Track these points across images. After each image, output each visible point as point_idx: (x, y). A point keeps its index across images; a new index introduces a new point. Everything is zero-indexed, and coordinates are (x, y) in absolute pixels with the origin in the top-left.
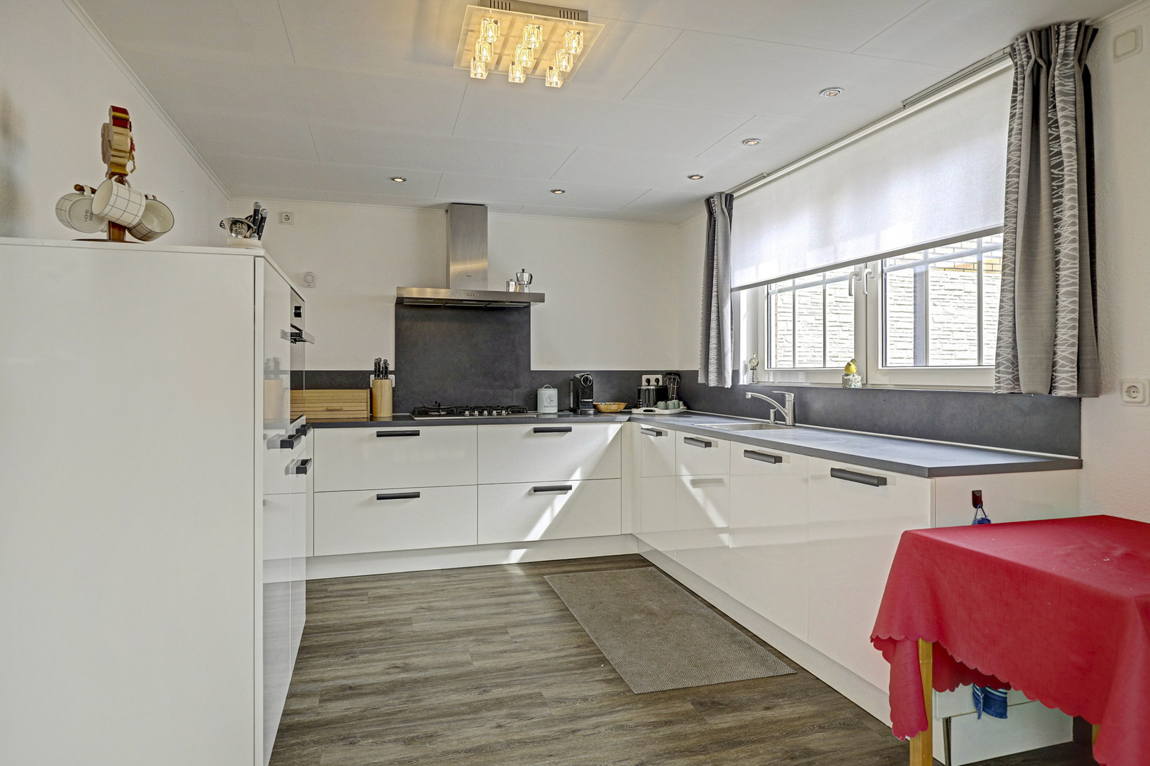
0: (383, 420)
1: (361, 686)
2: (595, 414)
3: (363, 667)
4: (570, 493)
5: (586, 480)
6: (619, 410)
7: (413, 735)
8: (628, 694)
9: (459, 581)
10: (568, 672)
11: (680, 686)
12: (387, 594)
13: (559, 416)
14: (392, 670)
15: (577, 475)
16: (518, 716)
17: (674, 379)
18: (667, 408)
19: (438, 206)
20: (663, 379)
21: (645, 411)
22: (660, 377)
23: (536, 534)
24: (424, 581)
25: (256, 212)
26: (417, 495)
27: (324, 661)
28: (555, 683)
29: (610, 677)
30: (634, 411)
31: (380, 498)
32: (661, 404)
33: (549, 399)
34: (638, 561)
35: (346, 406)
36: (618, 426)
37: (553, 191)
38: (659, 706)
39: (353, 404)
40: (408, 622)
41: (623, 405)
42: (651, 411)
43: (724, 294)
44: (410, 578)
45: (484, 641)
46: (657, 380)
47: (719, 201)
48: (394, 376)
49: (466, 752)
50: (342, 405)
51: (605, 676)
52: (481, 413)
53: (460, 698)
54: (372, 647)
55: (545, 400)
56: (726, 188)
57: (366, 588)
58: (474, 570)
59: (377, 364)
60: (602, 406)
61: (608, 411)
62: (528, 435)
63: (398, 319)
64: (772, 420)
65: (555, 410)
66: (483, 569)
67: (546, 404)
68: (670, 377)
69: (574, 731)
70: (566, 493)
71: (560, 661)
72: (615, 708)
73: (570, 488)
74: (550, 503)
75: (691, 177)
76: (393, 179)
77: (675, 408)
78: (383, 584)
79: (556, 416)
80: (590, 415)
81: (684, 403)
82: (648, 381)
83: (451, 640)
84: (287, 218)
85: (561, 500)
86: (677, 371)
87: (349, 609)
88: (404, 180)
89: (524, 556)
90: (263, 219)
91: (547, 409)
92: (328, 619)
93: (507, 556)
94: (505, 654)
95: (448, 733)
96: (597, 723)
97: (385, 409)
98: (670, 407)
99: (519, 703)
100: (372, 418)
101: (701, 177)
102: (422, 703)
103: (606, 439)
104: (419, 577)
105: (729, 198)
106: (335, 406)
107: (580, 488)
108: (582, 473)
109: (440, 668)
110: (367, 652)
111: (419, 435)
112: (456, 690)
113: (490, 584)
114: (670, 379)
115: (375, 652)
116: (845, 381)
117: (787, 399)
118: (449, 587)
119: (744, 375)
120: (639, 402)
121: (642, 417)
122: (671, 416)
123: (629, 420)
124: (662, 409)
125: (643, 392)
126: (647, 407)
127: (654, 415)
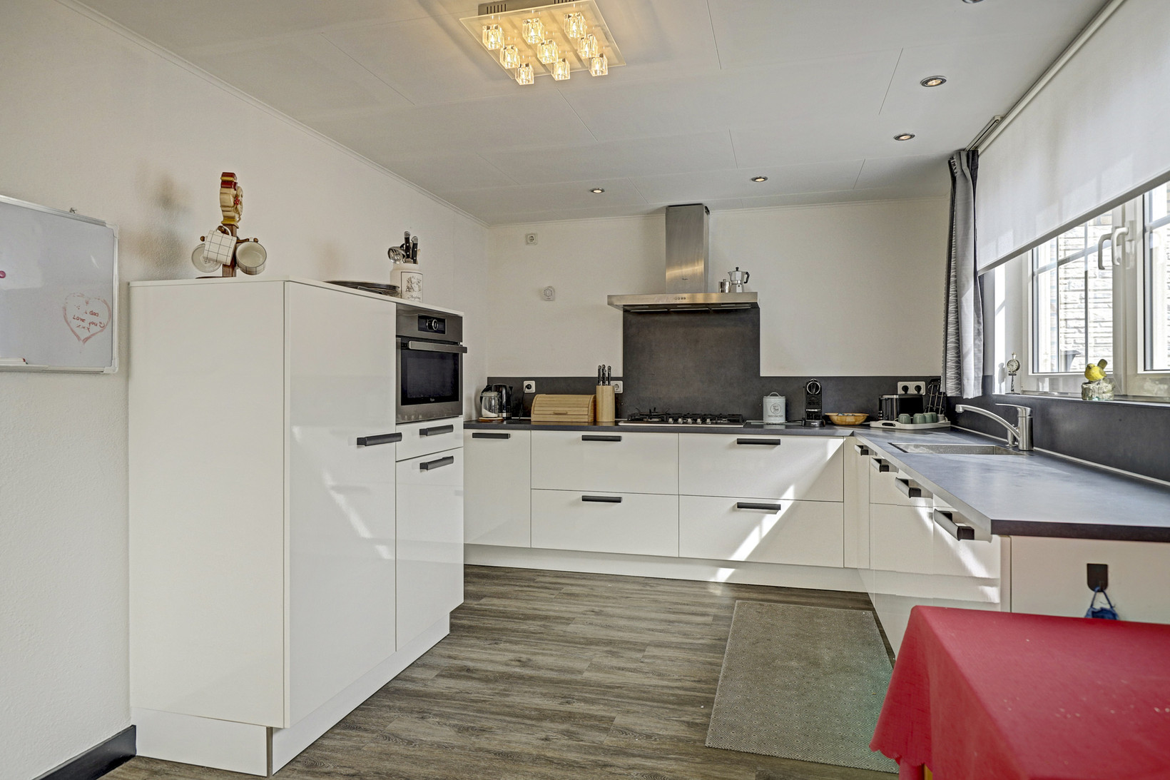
0: (604, 425)
1: (477, 670)
2: (822, 425)
3: (494, 654)
4: (780, 513)
5: (798, 501)
6: (857, 423)
7: (472, 725)
8: (698, 744)
9: (654, 591)
10: (662, 705)
11: (764, 752)
12: (577, 592)
13: (787, 427)
14: (513, 663)
15: (790, 494)
16: (569, 734)
18: (912, 422)
19: (657, 211)
20: (927, 387)
21: (883, 424)
22: (922, 384)
23: (742, 554)
24: (620, 585)
25: (407, 240)
26: (618, 500)
27: (473, 641)
28: (638, 712)
29: (698, 721)
30: (873, 424)
31: (585, 499)
32: (903, 416)
33: (774, 408)
34: (862, 601)
35: (570, 411)
36: (840, 441)
37: (754, 179)
38: (717, 767)
39: (577, 409)
40: (568, 621)
41: (861, 417)
42: (891, 425)
43: (964, 279)
44: (611, 581)
45: (612, 654)
46: (918, 388)
47: (959, 162)
48: (621, 382)
49: (495, 754)
50: (567, 409)
51: (693, 719)
52: (695, 421)
53: (540, 702)
54: (518, 637)
55: (769, 408)
56: (966, 143)
57: (563, 584)
58: (676, 583)
59: (601, 369)
60: (835, 417)
61: (844, 423)
62: (731, 447)
63: (626, 326)
64: (1011, 442)
65: (782, 420)
66: (685, 584)
67: (771, 414)
69: (605, 766)
70: (776, 513)
71: (665, 691)
72: (668, 755)
73: (777, 508)
74: (758, 522)
75: (898, 138)
76: (592, 191)
77: (925, 422)
78: (583, 582)
79: (783, 427)
80: (814, 426)
82: (905, 388)
83: (588, 647)
84: (532, 239)
85: (770, 520)
87: (535, 600)
88: (603, 191)
89: (732, 576)
90: (415, 245)
91: (772, 418)
92: (510, 606)
93: (714, 574)
94: (621, 672)
95: (500, 732)
96: (635, 765)
97: (607, 414)
98: (918, 421)
99: (585, 722)
100: (595, 421)
101: (912, 136)
102: (507, 699)
103: (825, 454)
104: (618, 581)
105: (971, 155)
106: (560, 410)
107: (792, 510)
108: (796, 492)
109: (552, 670)
110: (511, 642)
111: (620, 441)
112: (544, 695)
113: (674, 599)
115: (516, 643)
116: (1085, 392)
117: (1020, 415)
118: (635, 596)
119: (1000, 383)
120: (880, 413)
121: (880, 433)
122: (916, 431)
123: (852, 435)
124: (905, 423)
125: (884, 403)
126: (888, 420)
127: (893, 430)
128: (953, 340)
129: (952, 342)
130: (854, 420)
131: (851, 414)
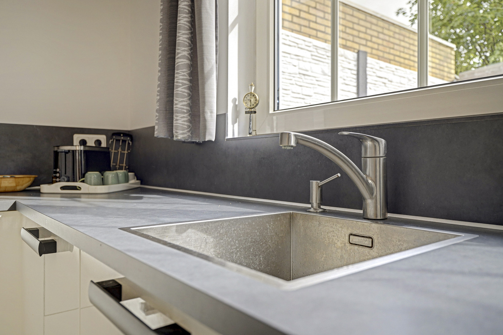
6: (19, 188)
17: (124, 141)
18: (103, 182)
20: (108, 142)
21: (63, 188)
30: (45, 188)
32: (93, 175)
41: (25, 181)
42: (75, 188)
46: (98, 142)
64: (315, 205)
68: (118, 138)
77: (118, 182)
81: (136, 175)
82: (83, 142)
86: (129, 131)
98: (110, 181)
114: (118, 141)
119: (234, 122)
120: (56, 172)
121: (58, 202)
122: (110, 195)
123: (14, 207)
124: (95, 185)
125: (61, 157)
126: (68, 181)
127: (79, 196)
128: (186, 53)
129: (183, 57)
130: (14, 185)
131: (9, 176)
